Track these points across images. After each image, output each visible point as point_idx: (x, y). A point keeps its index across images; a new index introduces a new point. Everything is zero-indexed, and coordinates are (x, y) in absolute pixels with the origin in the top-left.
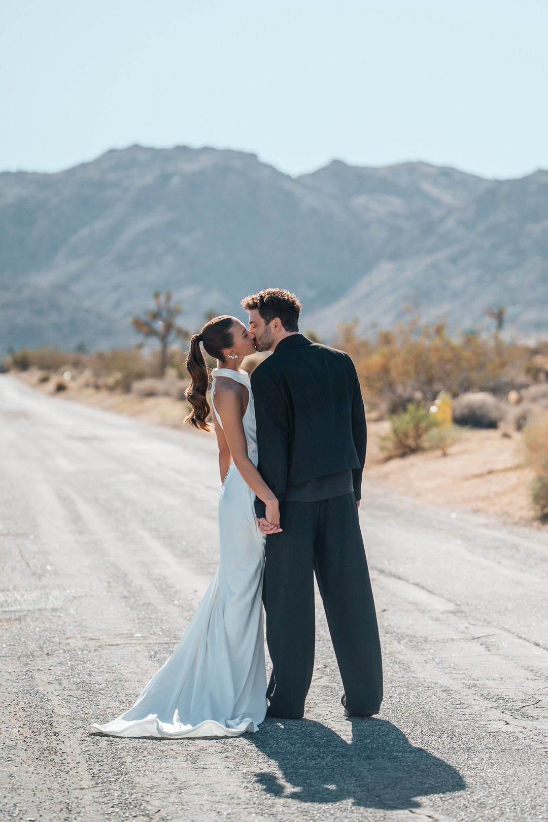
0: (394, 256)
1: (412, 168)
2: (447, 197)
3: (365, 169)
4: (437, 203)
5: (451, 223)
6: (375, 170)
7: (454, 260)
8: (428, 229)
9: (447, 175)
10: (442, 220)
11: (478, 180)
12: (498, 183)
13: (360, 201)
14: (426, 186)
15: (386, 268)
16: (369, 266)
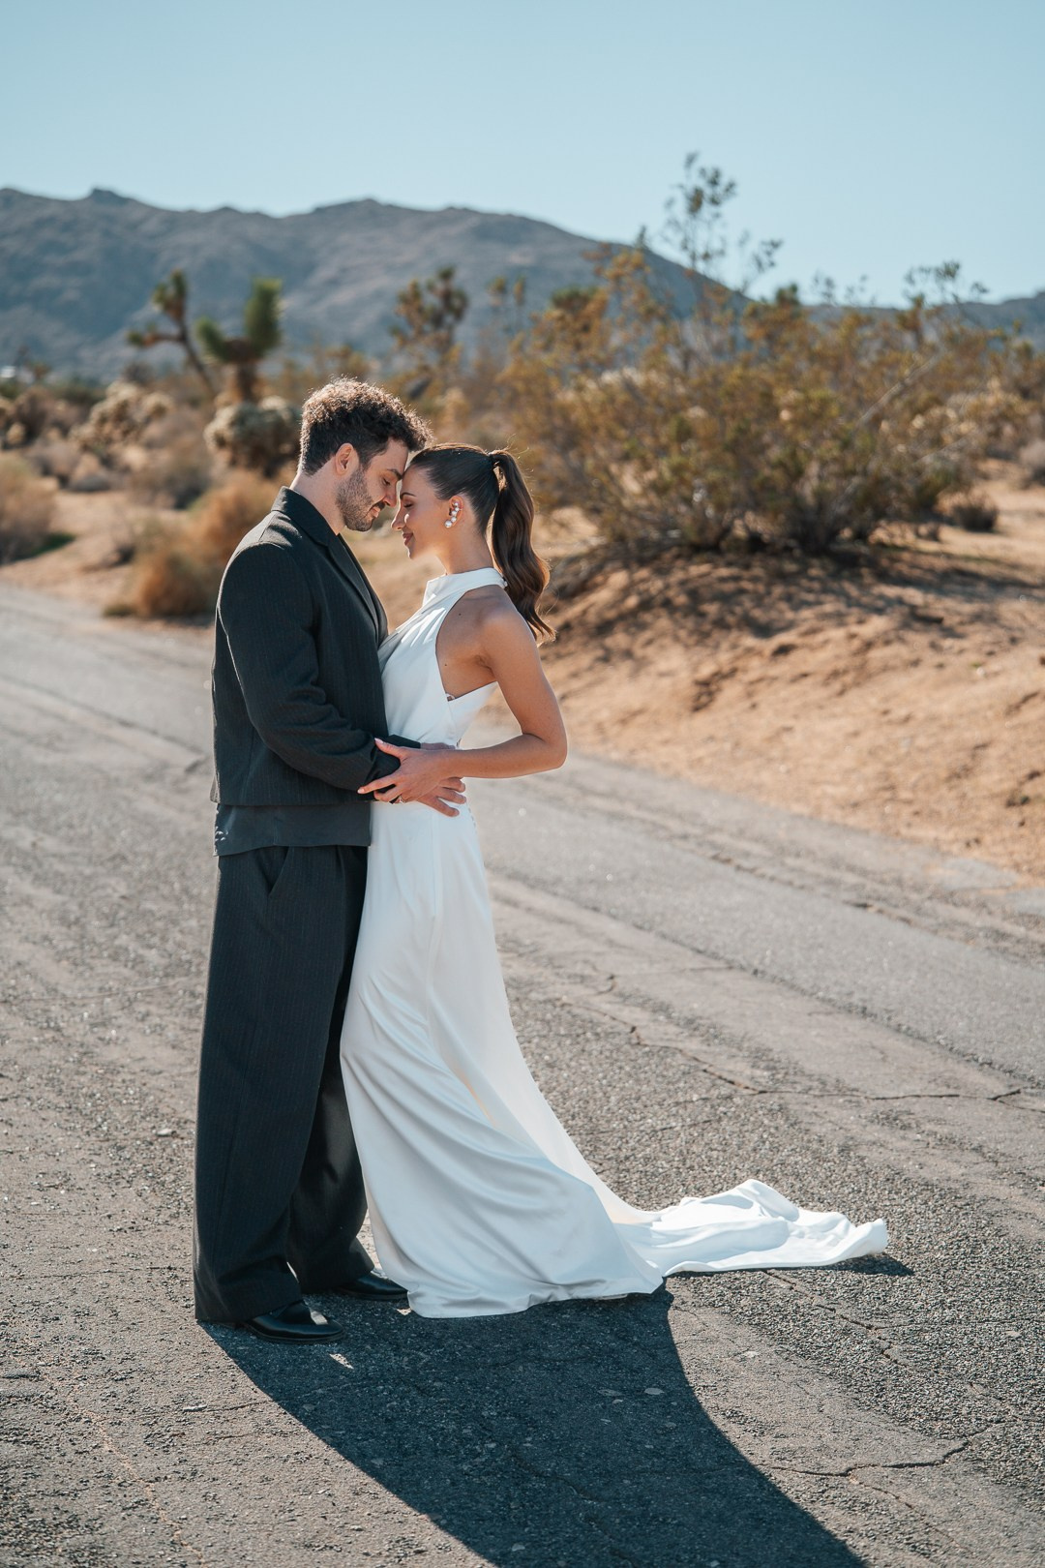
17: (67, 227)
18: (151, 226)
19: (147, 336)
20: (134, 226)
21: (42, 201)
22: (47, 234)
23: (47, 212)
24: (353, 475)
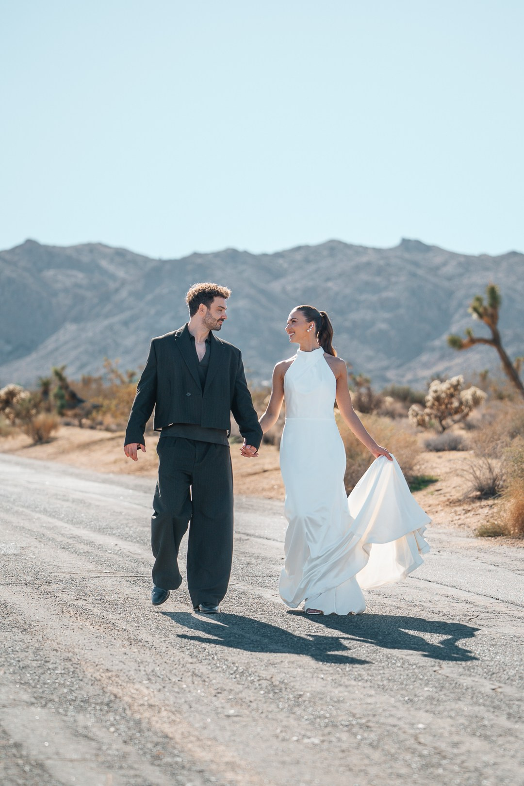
0: (77, 320)
1: (93, 249)
2: (121, 273)
3: (54, 247)
4: (113, 277)
5: (124, 293)
6: (63, 249)
7: (126, 323)
8: (105, 297)
9: (121, 255)
10: (117, 290)
11: (146, 260)
12: (163, 263)
13: (49, 273)
14: (104, 263)
15: (71, 328)
16: (56, 327)
17: (379, 271)
18: (449, 269)
19: (465, 340)
20: (434, 270)
21: (361, 250)
22: (364, 277)
23: (364, 259)
24: (207, 313)
